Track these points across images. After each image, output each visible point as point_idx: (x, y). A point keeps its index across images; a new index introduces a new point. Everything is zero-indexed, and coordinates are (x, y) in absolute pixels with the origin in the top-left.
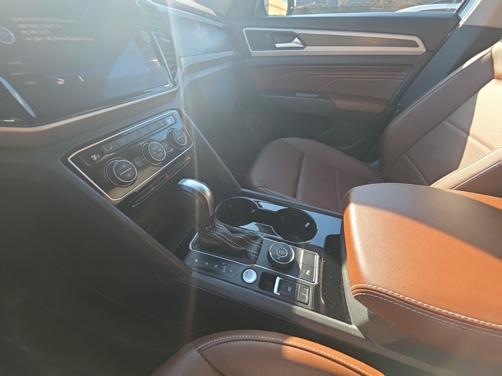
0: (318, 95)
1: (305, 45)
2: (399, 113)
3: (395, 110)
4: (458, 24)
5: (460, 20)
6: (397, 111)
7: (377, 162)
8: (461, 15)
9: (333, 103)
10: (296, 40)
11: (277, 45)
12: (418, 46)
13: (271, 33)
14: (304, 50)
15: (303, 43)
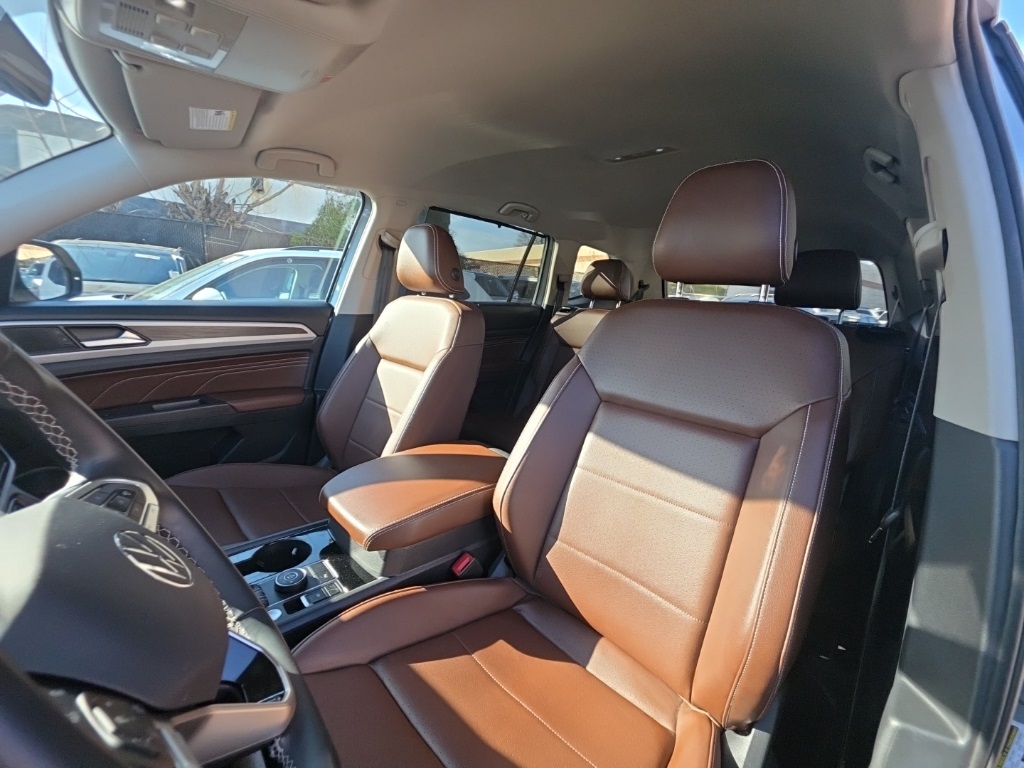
0: (196, 401)
1: (148, 341)
2: (322, 398)
3: (315, 397)
4: (333, 313)
5: (333, 309)
6: (318, 396)
7: (326, 459)
8: (332, 303)
9: (232, 407)
10: (127, 334)
11: (88, 344)
12: (306, 332)
13: (67, 327)
14: (149, 346)
15: (142, 337)
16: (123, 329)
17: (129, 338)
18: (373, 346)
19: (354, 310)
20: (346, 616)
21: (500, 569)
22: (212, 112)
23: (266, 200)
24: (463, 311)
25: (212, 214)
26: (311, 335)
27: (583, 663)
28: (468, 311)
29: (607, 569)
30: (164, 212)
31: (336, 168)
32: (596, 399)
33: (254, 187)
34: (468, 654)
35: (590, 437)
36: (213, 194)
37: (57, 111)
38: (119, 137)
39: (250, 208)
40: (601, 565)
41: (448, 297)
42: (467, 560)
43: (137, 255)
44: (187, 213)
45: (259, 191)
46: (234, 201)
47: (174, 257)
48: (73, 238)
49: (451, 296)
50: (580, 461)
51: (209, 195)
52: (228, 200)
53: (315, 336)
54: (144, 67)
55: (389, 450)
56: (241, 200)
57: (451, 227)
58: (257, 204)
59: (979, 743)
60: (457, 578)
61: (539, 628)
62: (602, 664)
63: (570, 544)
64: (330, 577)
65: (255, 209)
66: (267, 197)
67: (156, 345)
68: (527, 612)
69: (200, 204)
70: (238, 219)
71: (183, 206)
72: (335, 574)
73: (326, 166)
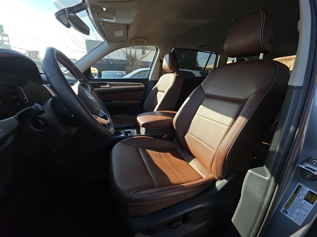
0: (120, 100)
4: (149, 80)
8: (149, 78)
9: (126, 102)
10: (108, 85)
11: (101, 87)
12: (142, 85)
13: (98, 83)
14: (111, 87)
15: (110, 85)
16: (107, 84)
17: (108, 86)
18: (157, 88)
19: (153, 79)
20: (134, 137)
21: (175, 140)
22: (118, 32)
23: (145, 56)
24: (177, 76)
25: (133, 62)
26: (143, 86)
27: (189, 162)
28: (178, 76)
29: (198, 140)
30: (123, 62)
31: (148, 41)
32: (204, 96)
33: (143, 53)
34: (159, 152)
35: (201, 106)
36: (133, 56)
37: (97, 40)
38: (105, 42)
39: (141, 59)
40: (197, 139)
41: (175, 73)
42: (166, 136)
43: (117, 73)
44: (128, 62)
45: (144, 54)
46: (138, 58)
47: (124, 73)
48: (106, 71)
49: (176, 72)
50: (197, 113)
51: (132, 57)
52: (137, 58)
53: (144, 86)
54: (105, 25)
55: (155, 110)
56: (139, 57)
57: (197, 58)
58: (143, 58)
59: (273, 179)
60: (162, 138)
61: (181, 154)
62: (193, 164)
63: (191, 134)
64: (135, 132)
65: (143, 59)
66: (146, 55)
67: (113, 87)
68: (179, 150)
69: (130, 59)
70: (139, 62)
71: (127, 60)
72: (136, 132)
73: (145, 41)
